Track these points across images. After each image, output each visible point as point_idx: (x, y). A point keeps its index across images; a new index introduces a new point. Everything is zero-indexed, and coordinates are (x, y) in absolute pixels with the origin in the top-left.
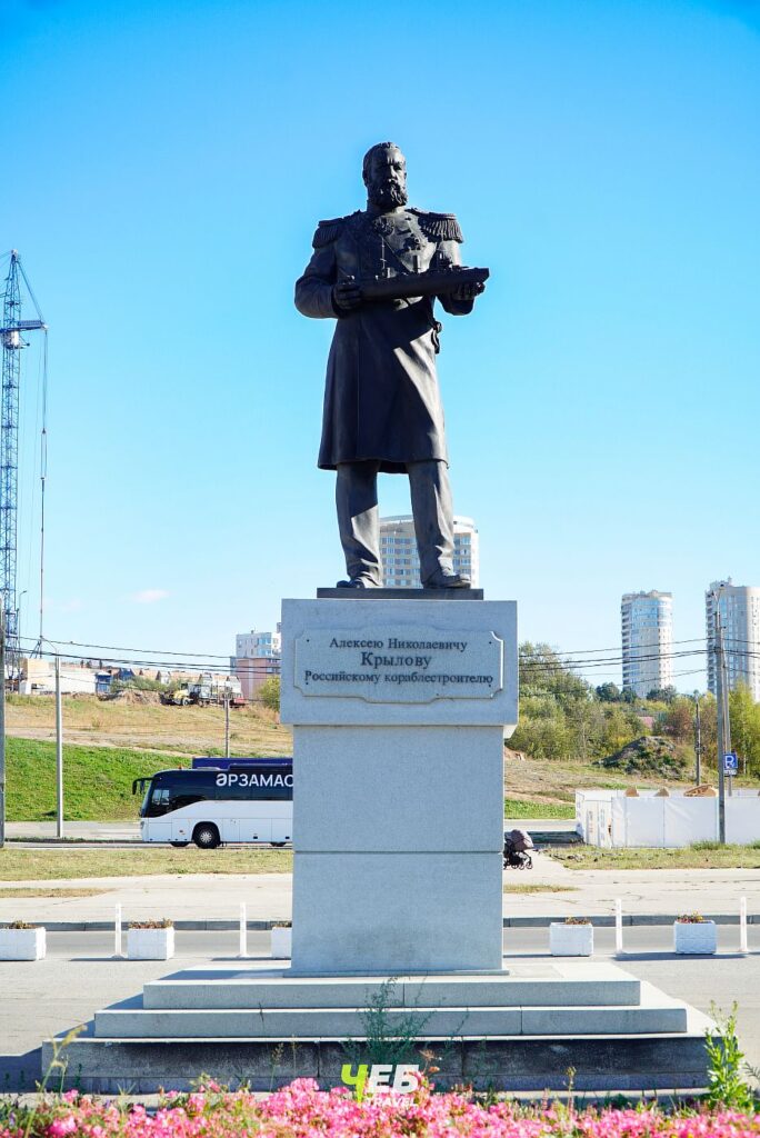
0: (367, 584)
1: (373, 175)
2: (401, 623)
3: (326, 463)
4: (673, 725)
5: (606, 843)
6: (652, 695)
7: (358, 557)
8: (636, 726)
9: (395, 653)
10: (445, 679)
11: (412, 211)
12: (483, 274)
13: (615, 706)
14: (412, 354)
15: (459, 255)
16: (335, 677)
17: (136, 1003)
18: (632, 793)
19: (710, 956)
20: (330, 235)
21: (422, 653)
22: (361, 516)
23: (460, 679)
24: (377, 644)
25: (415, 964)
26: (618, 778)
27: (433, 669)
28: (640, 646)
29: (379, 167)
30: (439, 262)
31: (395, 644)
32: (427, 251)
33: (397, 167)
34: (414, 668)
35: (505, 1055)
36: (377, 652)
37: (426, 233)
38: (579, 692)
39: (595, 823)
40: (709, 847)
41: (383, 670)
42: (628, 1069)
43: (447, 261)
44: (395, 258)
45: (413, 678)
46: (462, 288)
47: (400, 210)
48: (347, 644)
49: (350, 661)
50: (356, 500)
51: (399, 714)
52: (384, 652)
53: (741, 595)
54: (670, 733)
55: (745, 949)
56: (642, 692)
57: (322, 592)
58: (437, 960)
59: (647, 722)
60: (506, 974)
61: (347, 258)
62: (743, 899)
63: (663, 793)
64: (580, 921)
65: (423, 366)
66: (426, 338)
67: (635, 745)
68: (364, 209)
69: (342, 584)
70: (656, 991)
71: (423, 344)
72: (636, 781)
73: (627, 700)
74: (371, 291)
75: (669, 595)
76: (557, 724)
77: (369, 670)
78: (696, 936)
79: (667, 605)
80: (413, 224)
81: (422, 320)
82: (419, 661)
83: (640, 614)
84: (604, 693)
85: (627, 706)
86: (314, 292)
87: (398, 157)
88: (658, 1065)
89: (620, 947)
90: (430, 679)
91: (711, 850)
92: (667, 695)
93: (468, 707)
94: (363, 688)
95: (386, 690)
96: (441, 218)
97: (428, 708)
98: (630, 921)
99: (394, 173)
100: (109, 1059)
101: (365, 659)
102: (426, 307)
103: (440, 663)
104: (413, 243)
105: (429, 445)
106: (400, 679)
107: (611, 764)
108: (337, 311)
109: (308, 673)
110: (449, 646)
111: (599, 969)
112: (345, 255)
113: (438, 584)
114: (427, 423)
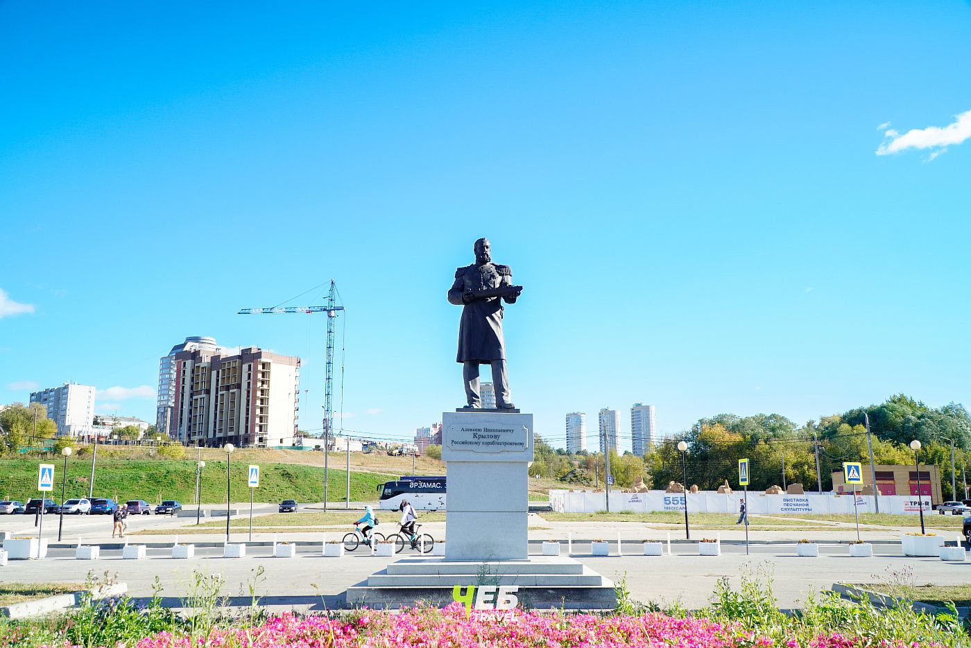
0: (475, 407)
1: (478, 251)
2: (489, 422)
3: (459, 360)
4: (586, 465)
5: (562, 511)
6: (578, 453)
7: (472, 396)
8: (572, 465)
9: (486, 433)
10: (505, 444)
11: (493, 264)
12: (521, 288)
13: (563, 457)
14: (493, 319)
15: (510, 281)
16: (463, 443)
17: (384, 572)
18: (571, 491)
19: (606, 556)
20: (461, 273)
21: (497, 433)
22: (473, 380)
23: (511, 444)
24: (479, 430)
25: (493, 557)
26: (565, 485)
27: (501, 440)
28: (573, 434)
29: (480, 247)
30: (503, 284)
31: (486, 430)
32: (499, 279)
33: (487, 247)
34: (493, 439)
35: (529, 594)
36: (479, 433)
37: (498, 273)
38: (549, 452)
39: (557, 503)
40: (602, 513)
41: (482, 440)
42: (579, 600)
43: (506, 283)
44: (486, 283)
45: (493, 443)
46: (511, 294)
47: (488, 264)
48: (467, 430)
49: (469, 437)
50: (471, 374)
51: (487, 457)
52: (482, 433)
53: (613, 414)
54: (585, 468)
55: (621, 554)
56: (574, 452)
57: (458, 410)
58: (502, 555)
59: (576, 463)
60: (530, 561)
61: (468, 282)
62: (619, 533)
63: (584, 491)
64: (554, 541)
65: (497, 324)
66: (498, 313)
67: (572, 472)
68: (474, 264)
69: (466, 407)
70: (589, 569)
71: (497, 315)
72: (573, 486)
73: (568, 455)
74: (477, 295)
75: (584, 414)
76: (541, 463)
77: (476, 440)
78: (600, 548)
79: (583, 418)
80: (493, 269)
81: (496, 306)
82: (496, 436)
83: (573, 422)
84: (559, 452)
85: (568, 457)
86: (456, 294)
87: (488, 244)
88: (591, 599)
89: (570, 552)
90: (498, 444)
91: (604, 514)
92: (584, 453)
93: (514, 455)
94: (474, 447)
95: (483, 448)
96: (504, 267)
97: (499, 455)
98: (574, 542)
99: (486, 250)
100: (374, 595)
101: (475, 436)
102: (498, 301)
103: (504, 437)
104: (493, 276)
105: (499, 354)
106: (488, 444)
107: (563, 480)
108: (464, 302)
109: (453, 441)
110: (507, 431)
111: (563, 560)
112: (467, 281)
113: (503, 407)
114: (499, 345)
